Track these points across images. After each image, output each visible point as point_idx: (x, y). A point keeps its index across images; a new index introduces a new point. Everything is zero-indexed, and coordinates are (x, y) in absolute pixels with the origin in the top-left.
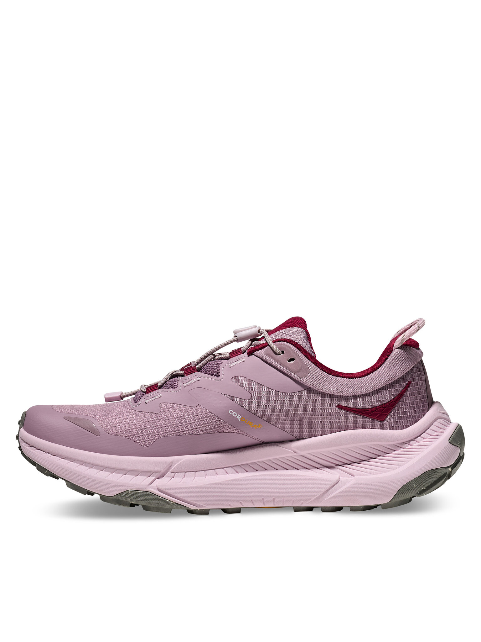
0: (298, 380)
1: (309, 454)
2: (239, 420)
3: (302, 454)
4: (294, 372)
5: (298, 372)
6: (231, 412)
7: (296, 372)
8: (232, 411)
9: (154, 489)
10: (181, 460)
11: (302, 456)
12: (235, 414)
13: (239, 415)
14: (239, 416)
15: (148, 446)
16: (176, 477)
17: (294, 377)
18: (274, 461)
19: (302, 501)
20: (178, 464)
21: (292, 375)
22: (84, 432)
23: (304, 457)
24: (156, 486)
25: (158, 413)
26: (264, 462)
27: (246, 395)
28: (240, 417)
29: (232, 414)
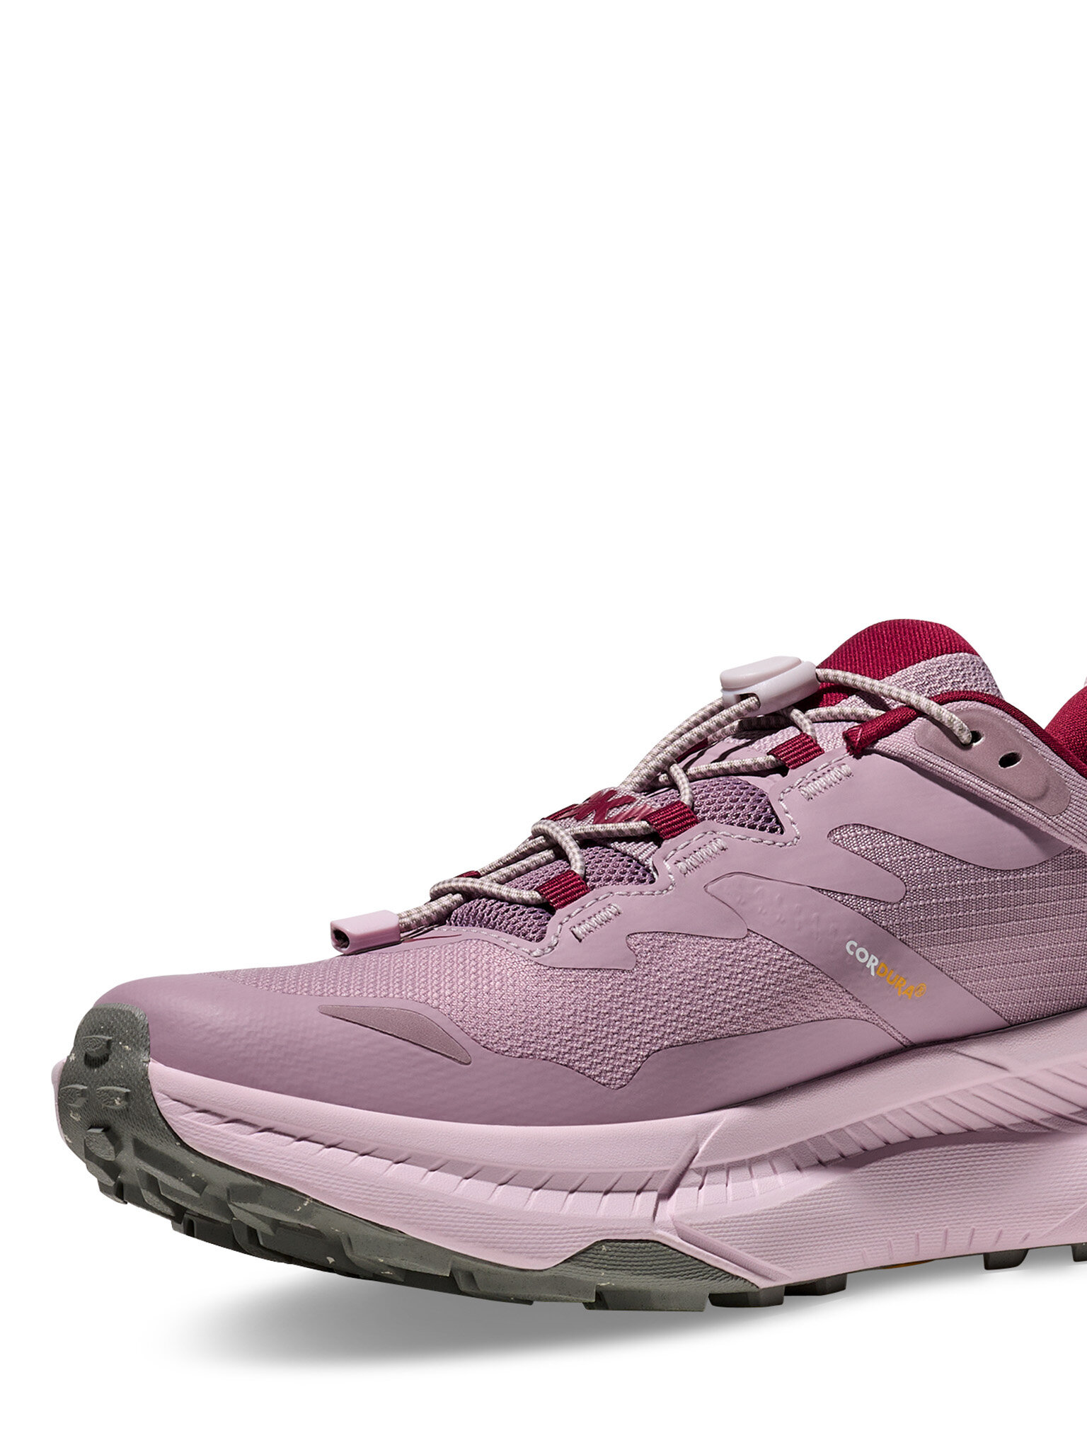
0: (1037, 824)
1: (1048, 1070)
2: (873, 974)
3: (1022, 1075)
4: (1030, 799)
5: (1042, 797)
6: (852, 947)
7: (1035, 799)
8: (856, 944)
9: (668, 1230)
10: (713, 1126)
11: (1022, 1079)
12: (862, 955)
13: (873, 957)
14: (874, 961)
15: (622, 1086)
16: (708, 1184)
17: (1026, 818)
18: (935, 1106)
19: (1028, 1231)
20: (711, 1140)
21: (1022, 809)
22: (416, 1054)
23: (1028, 1082)
24: (669, 1218)
25: (630, 969)
26: (907, 1113)
27: (890, 888)
28: (876, 964)
29: (855, 953)
